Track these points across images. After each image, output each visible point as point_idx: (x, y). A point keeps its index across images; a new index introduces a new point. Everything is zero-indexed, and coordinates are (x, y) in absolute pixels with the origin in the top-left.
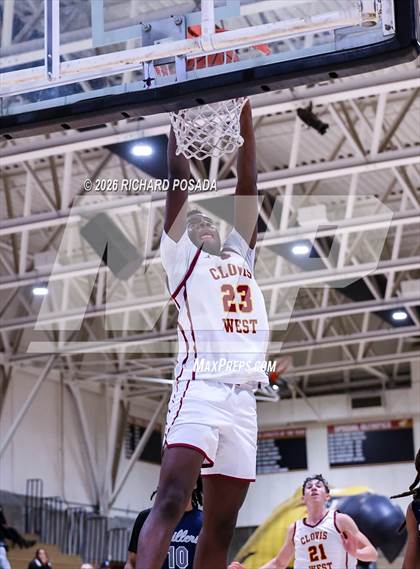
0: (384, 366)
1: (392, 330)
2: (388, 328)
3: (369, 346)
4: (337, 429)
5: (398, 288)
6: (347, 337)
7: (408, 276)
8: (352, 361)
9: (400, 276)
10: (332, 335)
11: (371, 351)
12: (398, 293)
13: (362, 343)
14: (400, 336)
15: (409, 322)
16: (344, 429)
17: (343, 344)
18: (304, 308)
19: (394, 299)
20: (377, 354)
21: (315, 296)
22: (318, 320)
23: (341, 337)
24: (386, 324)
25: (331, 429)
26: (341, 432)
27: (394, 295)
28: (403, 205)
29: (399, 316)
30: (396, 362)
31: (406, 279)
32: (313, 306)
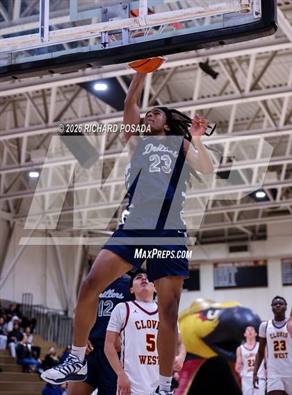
0: (250, 226)
1: (256, 204)
2: (253, 202)
3: (241, 214)
4: (219, 266)
6: (227, 207)
8: (230, 222)
10: (218, 206)
11: (242, 217)
13: (237, 211)
14: (261, 208)
15: (266, 199)
16: (224, 265)
17: (225, 212)
20: (246, 218)
23: (224, 207)
24: (252, 200)
25: (215, 265)
26: (222, 267)
28: (265, 124)
29: (260, 195)
30: (258, 224)
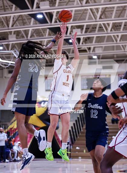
1: (69, 46)
2: (68, 45)
5: (72, 31)
6: (54, 47)
7: (75, 27)
9: (73, 27)
12: (72, 33)
18: (40, 36)
19: (70, 35)
21: (44, 32)
22: (44, 41)
24: (67, 43)
26: (50, 79)
27: (70, 34)
28: (75, 3)
31: (75, 29)
32: (43, 36)
